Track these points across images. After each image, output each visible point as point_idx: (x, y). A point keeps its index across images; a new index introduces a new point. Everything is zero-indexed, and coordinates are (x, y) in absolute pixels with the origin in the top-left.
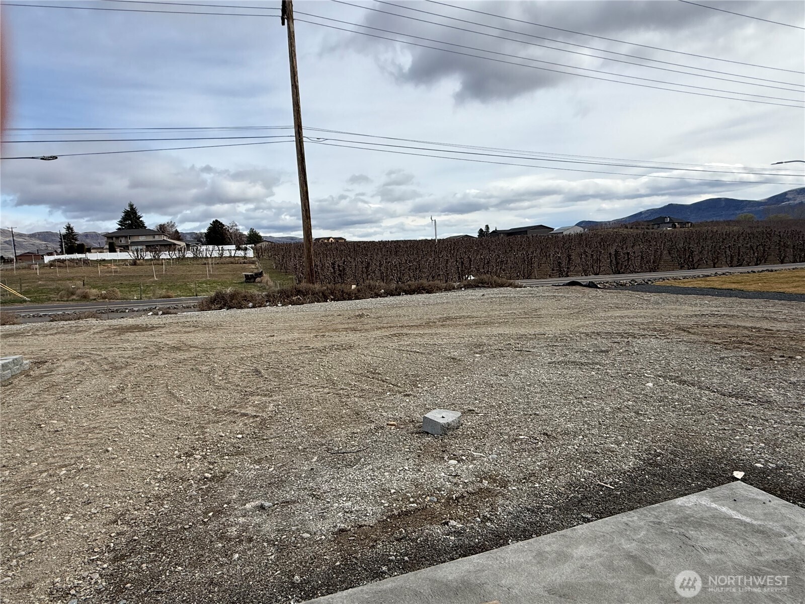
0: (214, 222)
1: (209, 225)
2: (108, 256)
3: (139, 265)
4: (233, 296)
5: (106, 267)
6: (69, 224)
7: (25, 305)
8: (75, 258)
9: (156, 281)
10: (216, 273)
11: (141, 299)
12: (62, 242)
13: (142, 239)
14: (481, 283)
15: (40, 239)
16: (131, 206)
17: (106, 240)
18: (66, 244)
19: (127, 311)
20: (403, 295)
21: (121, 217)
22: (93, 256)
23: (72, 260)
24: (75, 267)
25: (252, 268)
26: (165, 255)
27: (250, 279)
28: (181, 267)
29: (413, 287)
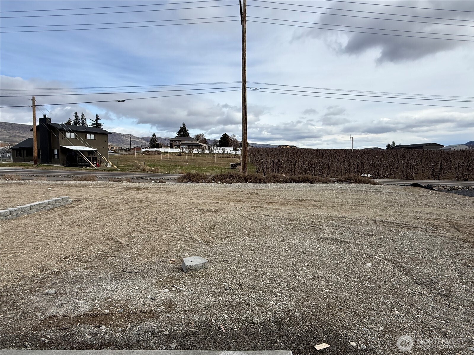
0: (224, 134)
1: (221, 136)
2: (169, 150)
3: (182, 156)
4: (194, 176)
5: (166, 156)
6: (154, 133)
7: (117, 172)
8: (155, 150)
9: (187, 165)
10: (218, 162)
11: (169, 173)
12: (150, 142)
13: (186, 142)
14: (349, 179)
15: (145, 140)
16: (184, 125)
17: (170, 142)
18: (152, 143)
19: (148, 179)
20: (293, 183)
21: (179, 131)
22: (162, 150)
23: (152, 151)
24: (153, 155)
25: (238, 161)
26: (195, 151)
27: (234, 167)
28: (202, 158)
29: (301, 179)
